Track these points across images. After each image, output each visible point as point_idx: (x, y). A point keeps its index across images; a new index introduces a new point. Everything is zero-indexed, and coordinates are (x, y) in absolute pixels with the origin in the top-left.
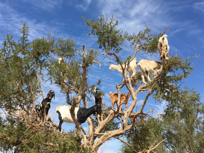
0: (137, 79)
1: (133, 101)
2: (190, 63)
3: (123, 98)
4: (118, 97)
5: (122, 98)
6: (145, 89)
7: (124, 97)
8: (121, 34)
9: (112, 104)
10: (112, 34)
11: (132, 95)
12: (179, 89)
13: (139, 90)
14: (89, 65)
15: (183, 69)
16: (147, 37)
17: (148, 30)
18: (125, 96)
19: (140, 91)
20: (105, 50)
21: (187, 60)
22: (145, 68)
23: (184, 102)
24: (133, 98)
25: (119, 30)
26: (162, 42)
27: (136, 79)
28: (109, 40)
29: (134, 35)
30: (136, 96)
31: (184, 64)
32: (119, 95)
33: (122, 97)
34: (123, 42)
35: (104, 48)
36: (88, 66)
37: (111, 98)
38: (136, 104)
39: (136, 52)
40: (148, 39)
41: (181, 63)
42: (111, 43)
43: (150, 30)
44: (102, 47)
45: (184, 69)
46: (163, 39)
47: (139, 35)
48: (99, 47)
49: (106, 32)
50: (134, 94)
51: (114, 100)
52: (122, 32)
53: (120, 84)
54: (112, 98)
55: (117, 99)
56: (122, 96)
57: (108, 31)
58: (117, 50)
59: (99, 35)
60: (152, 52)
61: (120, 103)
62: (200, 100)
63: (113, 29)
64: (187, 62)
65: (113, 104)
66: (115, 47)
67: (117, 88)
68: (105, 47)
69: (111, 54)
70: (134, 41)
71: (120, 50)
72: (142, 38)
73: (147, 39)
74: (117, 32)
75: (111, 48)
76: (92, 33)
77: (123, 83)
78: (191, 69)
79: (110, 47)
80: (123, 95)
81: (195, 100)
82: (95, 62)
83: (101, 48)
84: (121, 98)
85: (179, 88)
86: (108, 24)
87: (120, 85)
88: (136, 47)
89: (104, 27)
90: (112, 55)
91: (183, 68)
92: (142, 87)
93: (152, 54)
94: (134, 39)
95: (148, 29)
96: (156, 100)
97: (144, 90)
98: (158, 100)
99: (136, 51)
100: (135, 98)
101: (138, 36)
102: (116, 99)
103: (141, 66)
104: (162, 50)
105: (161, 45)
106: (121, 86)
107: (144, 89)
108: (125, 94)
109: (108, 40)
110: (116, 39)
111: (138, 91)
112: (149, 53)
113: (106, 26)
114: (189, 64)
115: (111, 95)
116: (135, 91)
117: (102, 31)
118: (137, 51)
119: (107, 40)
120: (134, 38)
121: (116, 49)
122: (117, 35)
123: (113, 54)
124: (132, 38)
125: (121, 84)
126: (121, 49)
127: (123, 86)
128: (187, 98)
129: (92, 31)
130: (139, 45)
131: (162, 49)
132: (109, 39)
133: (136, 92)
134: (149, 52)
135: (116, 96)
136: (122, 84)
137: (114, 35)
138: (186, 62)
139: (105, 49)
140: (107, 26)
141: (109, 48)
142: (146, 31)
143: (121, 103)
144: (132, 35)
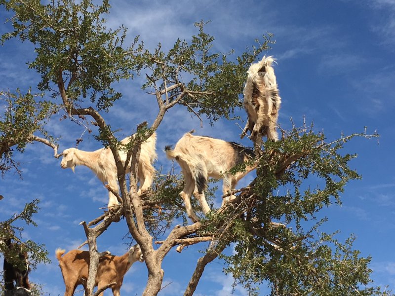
0: (158, 203)
1: (149, 279)
2: (348, 155)
3: (109, 269)
4: (89, 264)
5: (103, 267)
6: (193, 239)
7: (112, 265)
8: (119, 45)
9: (67, 291)
10: (87, 41)
11: (148, 258)
12: (310, 239)
13: (172, 241)
14: (11, 148)
15: (326, 176)
16: (201, 62)
17: (203, 39)
18: (116, 263)
19: (175, 244)
20: (59, 98)
21: (338, 146)
22: (199, 168)
23: (319, 286)
24: (149, 269)
25: (113, 31)
26: (257, 80)
27: (154, 204)
28: (76, 61)
29: (157, 53)
30: (160, 263)
31: (328, 157)
32: (95, 257)
33: (105, 264)
34: (128, 71)
35: (58, 90)
36: (7, 151)
37: (64, 269)
38: (159, 290)
39: (162, 110)
40: (204, 69)
41: (321, 153)
42: (85, 74)
43: (210, 40)
44: (51, 84)
45: (329, 175)
46: (263, 70)
47: (173, 52)
48: (40, 85)
49: (66, 33)
50: (153, 255)
51: (75, 276)
52: (123, 37)
53: (99, 218)
54: (66, 266)
55: (84, 273)
56: (103, 259)
57: (74, 32)
58: (103, 98)
59: (41, 41)
60: (213, 112)
61: (96, 284)
62: (369, 279)
63: (93, 24)
64: (337, 152)
65: (71, 291)
66: (97, 88)
67: (87, 233)
68: (61, 85)
69: (80, 112)
70: (157, 70)
71: (113, 99)
72: (183, 64)
73: (201, 67)
74: (105, 37)
75: (84, 91)
76: (15, 35)
77: (110, 215)
78: (354, 175)
79: (80, 88)
80: (108, 259)
81: (354, 281)
82: (34, 139)
83: (46, 88)
84: (99, 268)
85: (312, 237)
86: (75, 7)
87: (96, 223)
88: (163, 91)
89: (59, 16)
90: (85, 116)
91: (325, 171)
92: (182, 230)
93: (214, 119)
94: (158, 64)
95: (203, 35)
96: (237, 279)
97: (187, 243)
98: (243, 279)
99: (163, 107)
100: (157, 269)
101: (169, 57)
102: (80, 271)
103: (185, 158)
104: (258, 108)
105: (256, 92)
106: (101, 225)
107: (188, 240)
108: (113, 257)
109: (74, 61)
110: (102, 60)
111: (169, 246)
112: (205, 114)
113: (66, 12)
114: (346, 159)
115: (63, 258)
116: (156, 246)
117: (52, 30)
118: (166, 107)
119: (70, 60)
120: (158, 61)
121: (98, 95)
122: (106, 45)
123: (88, 113)
124: (152, 61)
125: (103, 218)
126: (119, 95)
127: (109, 224)
128: (330, 273)
129: (16, 25)
130: (173, 86)
131: (259, 105)
132: (75, 59)
133: (162, 247)
134: (203, 111)
135: (83, 260)
136: (106, 218)
137: (98, 45)
138: (334, 153)
139: (62, 92)
140: (71, 12)
141: (77, 91)
142: (195, 40)
143: (100, 287)
144: (152, 52)
